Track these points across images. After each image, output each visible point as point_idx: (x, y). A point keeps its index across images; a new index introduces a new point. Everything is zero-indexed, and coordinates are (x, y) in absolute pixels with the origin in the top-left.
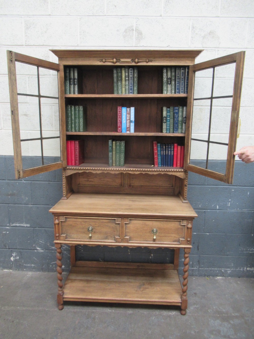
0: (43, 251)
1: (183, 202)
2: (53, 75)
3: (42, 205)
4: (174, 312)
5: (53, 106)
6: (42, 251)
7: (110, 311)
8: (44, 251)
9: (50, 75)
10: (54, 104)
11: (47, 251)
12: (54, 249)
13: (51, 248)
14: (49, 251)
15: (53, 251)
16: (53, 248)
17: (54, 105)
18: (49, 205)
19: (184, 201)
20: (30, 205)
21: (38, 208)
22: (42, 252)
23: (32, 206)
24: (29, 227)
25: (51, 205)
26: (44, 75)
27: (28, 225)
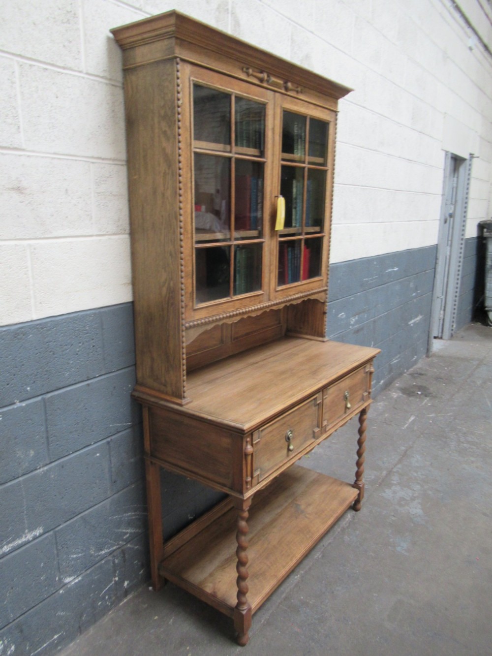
0: (80, 578)
1: (323, 342)
2: (87, 74)
3: (72, 453)
4: (349, 515)
5: (91, 165)
6: (77, 581)
7: (299, 576)
8: (81, 576)
9: (80, 72)
10: (93, 157)
11: (88, 572)
12: (106, 553)
13: (99, 555)
14: (93, 568)
15: (103, 562)
16: (103, 552)
17: (93, 163)
18: (90, 445)
19: (325, 339)
20: (41, 470)
21: (63, 467)
22: (79, 581)
23: (46, 468)
24: (41, 535)
25: (94, 443)
26: (64, 68)
27: (38, 532)
